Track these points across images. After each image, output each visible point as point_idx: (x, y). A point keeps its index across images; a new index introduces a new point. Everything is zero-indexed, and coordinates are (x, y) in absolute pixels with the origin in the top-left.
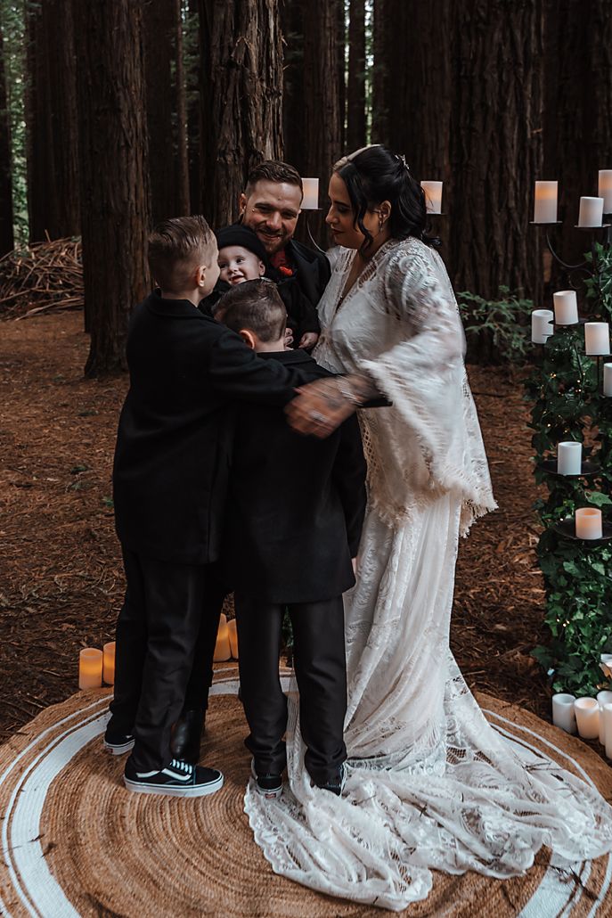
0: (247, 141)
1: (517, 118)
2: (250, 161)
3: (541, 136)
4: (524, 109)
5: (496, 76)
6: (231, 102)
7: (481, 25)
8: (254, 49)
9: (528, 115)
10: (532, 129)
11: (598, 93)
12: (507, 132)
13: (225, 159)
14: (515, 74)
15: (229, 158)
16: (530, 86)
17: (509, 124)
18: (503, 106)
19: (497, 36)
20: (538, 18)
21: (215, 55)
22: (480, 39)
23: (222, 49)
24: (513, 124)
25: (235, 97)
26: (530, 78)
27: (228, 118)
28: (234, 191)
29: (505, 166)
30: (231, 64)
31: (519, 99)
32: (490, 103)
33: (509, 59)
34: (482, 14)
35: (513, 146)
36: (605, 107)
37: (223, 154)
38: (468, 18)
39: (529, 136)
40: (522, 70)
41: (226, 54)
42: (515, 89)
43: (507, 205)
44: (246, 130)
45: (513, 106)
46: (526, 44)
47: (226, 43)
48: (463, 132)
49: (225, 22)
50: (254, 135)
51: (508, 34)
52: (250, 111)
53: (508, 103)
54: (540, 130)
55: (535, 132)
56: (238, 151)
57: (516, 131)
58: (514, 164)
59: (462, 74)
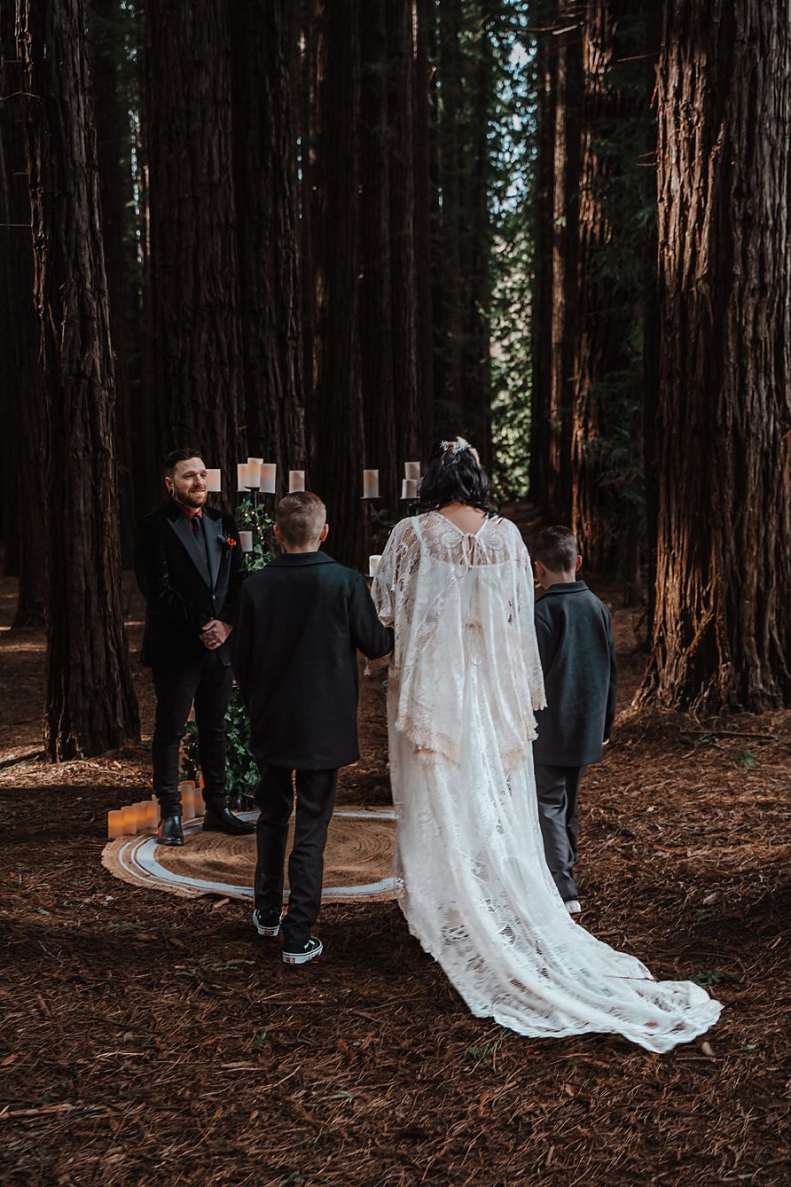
0: (96, 441)
1: (226, 417)
2: (99, 457)
3: (245, 433)
4: (232, 408)
5: (205, 375)
6: (80, 407)
7: (187, 325)
8: (98, 362)
9: (235, 412)
10: (239, 427)
11: (258, 386)
12: (218, 429)
13: (77, 454)
14: (222, 373)
15: (80, 454)
16: (235, 386)
17: (219, 421)
18: (213, 405)
19: (204, 337)
20: (238, 321)
21: (65, 367)
22: (188, 339)
23: (71, 362)
24: (223, 421)
25: (83, 404)
26: (234, 376)
27: (79, 421)
28: (84, 482)
29: (217, 461)
30: (80, 375)
31: (226, 397)
32: (201, 401)
33: (216, 359)
34: (189, 314)
35: (223, 443)
36: (265, 400)
37: (76, 451)
38: (175, 318)
39: (237, 433)
40: (228, 370)
41: (75, 366)
42: (222, 388)
43: (221, 499)
44: (95, 430)
45: (222, 404)
46: (230, 345)
47: (75, 357)
48: (173, 429)
49: (73, 338)
50: (102, 435)
51: (213, 335)
52: (98, 414)
53: (218, 401)
54: (245, 427)
55: (240, 429)
56: (86, 448)
57: (225, 429)
58: (225, 459)
59: (171, 371)
